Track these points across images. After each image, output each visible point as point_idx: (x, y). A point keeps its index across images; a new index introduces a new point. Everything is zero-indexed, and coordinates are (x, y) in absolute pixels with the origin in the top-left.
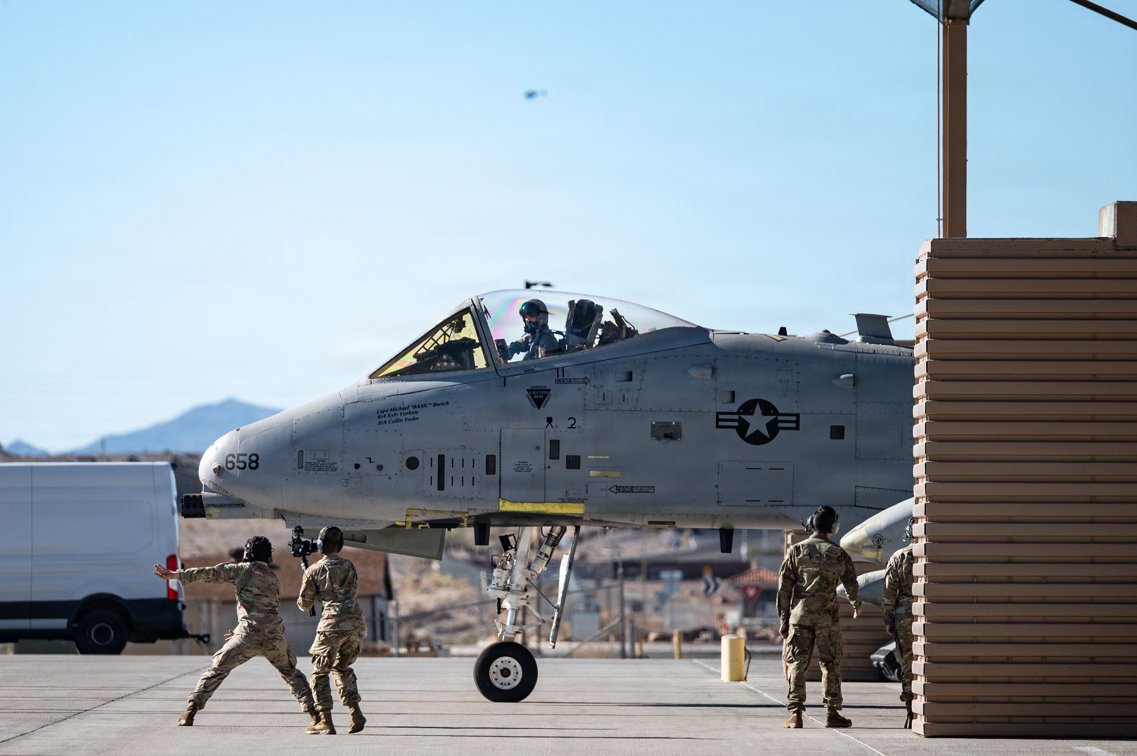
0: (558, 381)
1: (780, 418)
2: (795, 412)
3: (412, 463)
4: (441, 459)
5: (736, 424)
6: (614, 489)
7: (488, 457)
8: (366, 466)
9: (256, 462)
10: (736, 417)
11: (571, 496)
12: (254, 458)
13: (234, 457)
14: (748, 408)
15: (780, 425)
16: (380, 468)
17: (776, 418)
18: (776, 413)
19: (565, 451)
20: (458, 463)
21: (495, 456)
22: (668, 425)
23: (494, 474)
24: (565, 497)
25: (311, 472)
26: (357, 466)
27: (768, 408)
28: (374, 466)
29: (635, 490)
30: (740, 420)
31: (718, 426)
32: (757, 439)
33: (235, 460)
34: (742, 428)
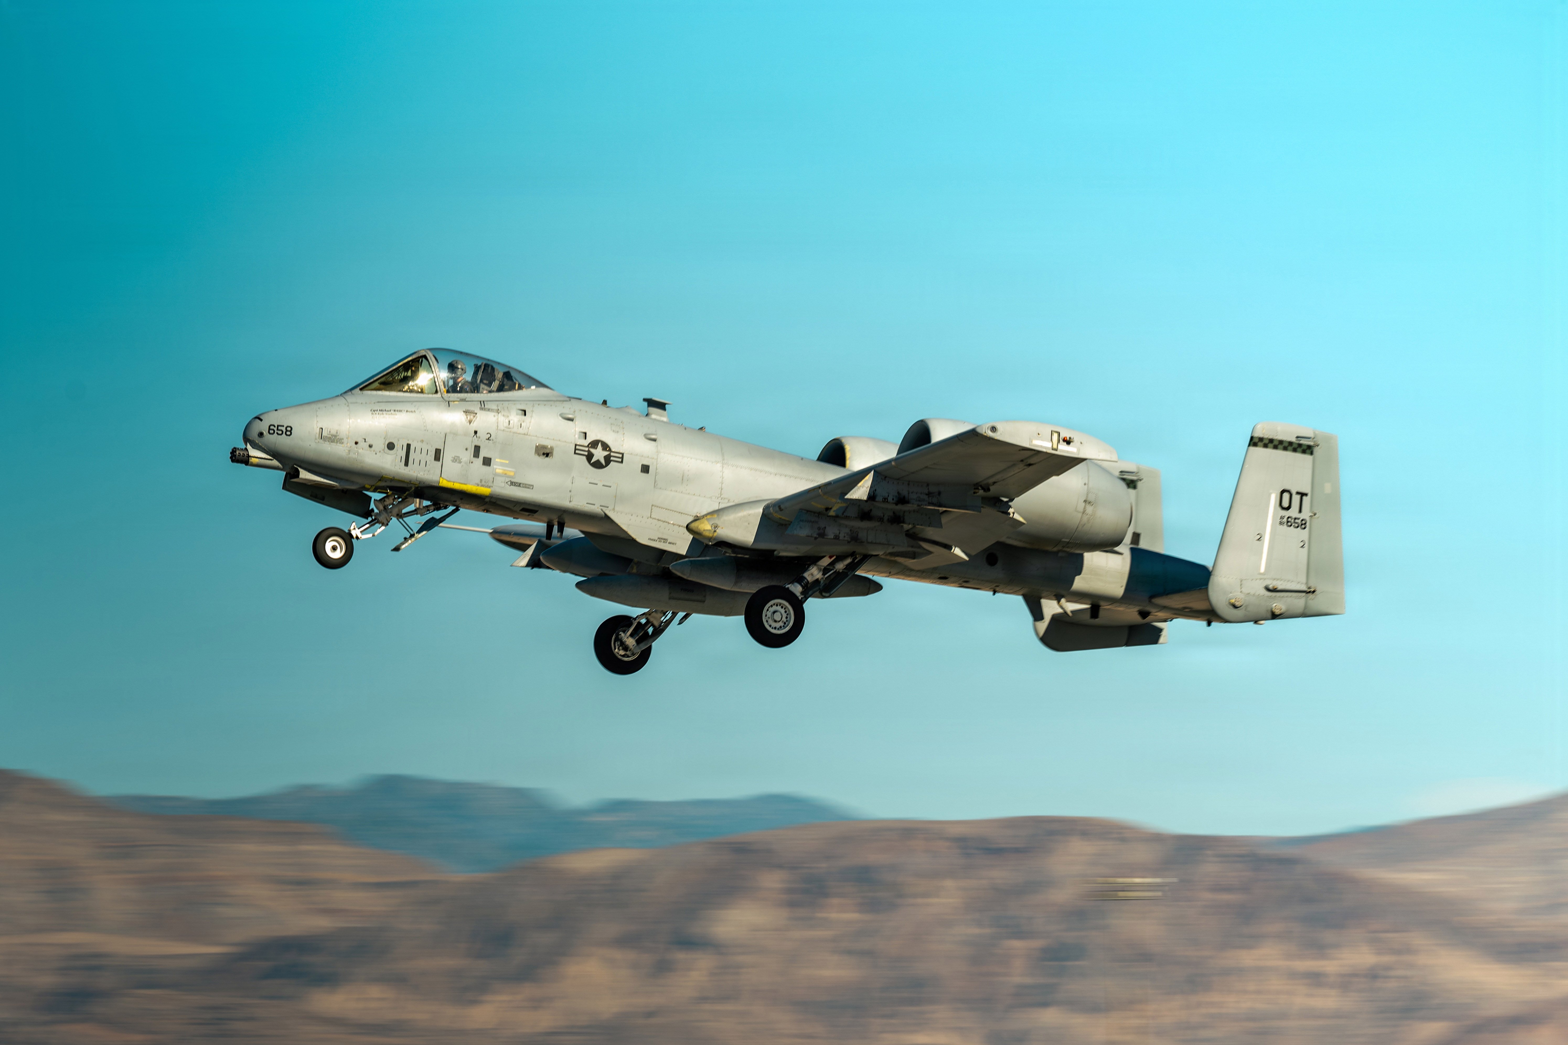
0: (481, 409)
1: (612, 454)
2: (621, 452)
3: (391, 446)
4: (409, 446)
5: (586, 453)
6: (509, 483)
7: (436, 450)
8: (361, 443)
9: (291, 431)
10: (587, 449)
11: (483, 483)
12: (289, 429)
13: (275, 426)
14: (594, 444)
15: (612, 458)
16: (370, 446)
17: (610, 454)
18: (610, 450)
19: (483, 453)
20: (418, 450)
21: (440, 450)
22: (544, 447)
23: (439, 461)
24: (479, 483)
25: (327, 443)
26: (356, 443)
27: (605, 447)
28: (367, 445)
29: (521, 485)
30: (589, 451)
31: (575, 453)
32: (597, 465)
33: (275, 429)
34: (590, 457)
